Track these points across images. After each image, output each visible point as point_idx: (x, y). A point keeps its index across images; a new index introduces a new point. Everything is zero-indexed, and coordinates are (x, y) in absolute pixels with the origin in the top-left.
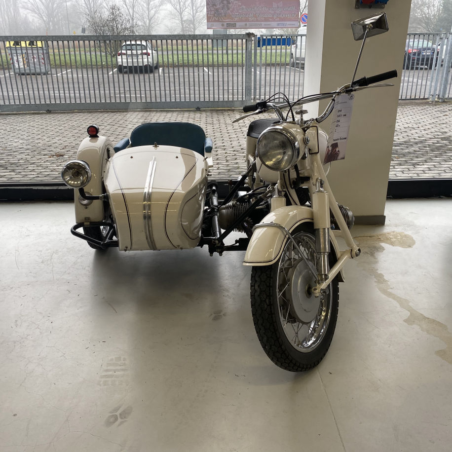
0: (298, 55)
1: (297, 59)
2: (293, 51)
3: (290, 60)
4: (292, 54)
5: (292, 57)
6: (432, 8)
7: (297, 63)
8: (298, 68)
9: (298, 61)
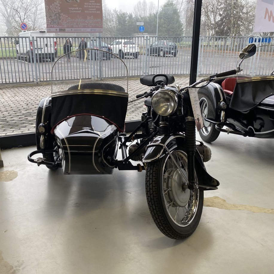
0: (22, 52)
1: (21, 54)
2: (18, 48)
3: (17, 55)
4: (17, 51)
5: (18, 53)
6: (112, 22)
7: (22, 57)
8: (23, 60)
9: (22, 56)
